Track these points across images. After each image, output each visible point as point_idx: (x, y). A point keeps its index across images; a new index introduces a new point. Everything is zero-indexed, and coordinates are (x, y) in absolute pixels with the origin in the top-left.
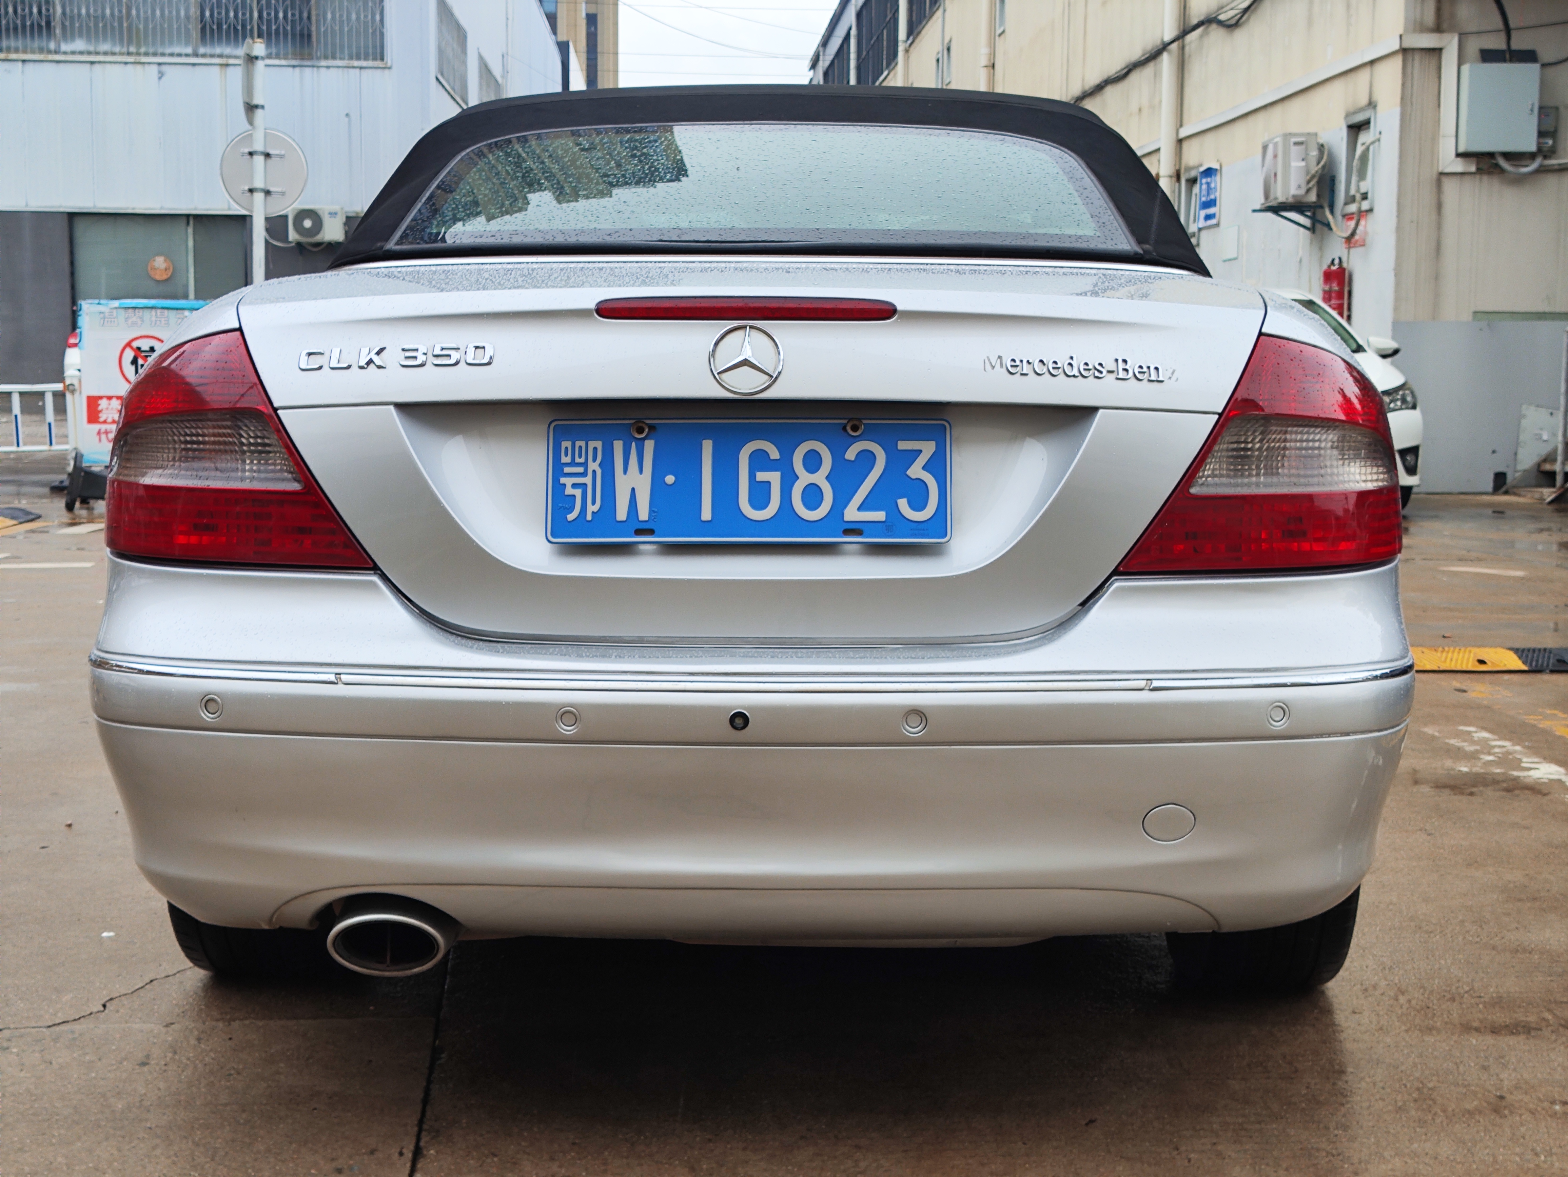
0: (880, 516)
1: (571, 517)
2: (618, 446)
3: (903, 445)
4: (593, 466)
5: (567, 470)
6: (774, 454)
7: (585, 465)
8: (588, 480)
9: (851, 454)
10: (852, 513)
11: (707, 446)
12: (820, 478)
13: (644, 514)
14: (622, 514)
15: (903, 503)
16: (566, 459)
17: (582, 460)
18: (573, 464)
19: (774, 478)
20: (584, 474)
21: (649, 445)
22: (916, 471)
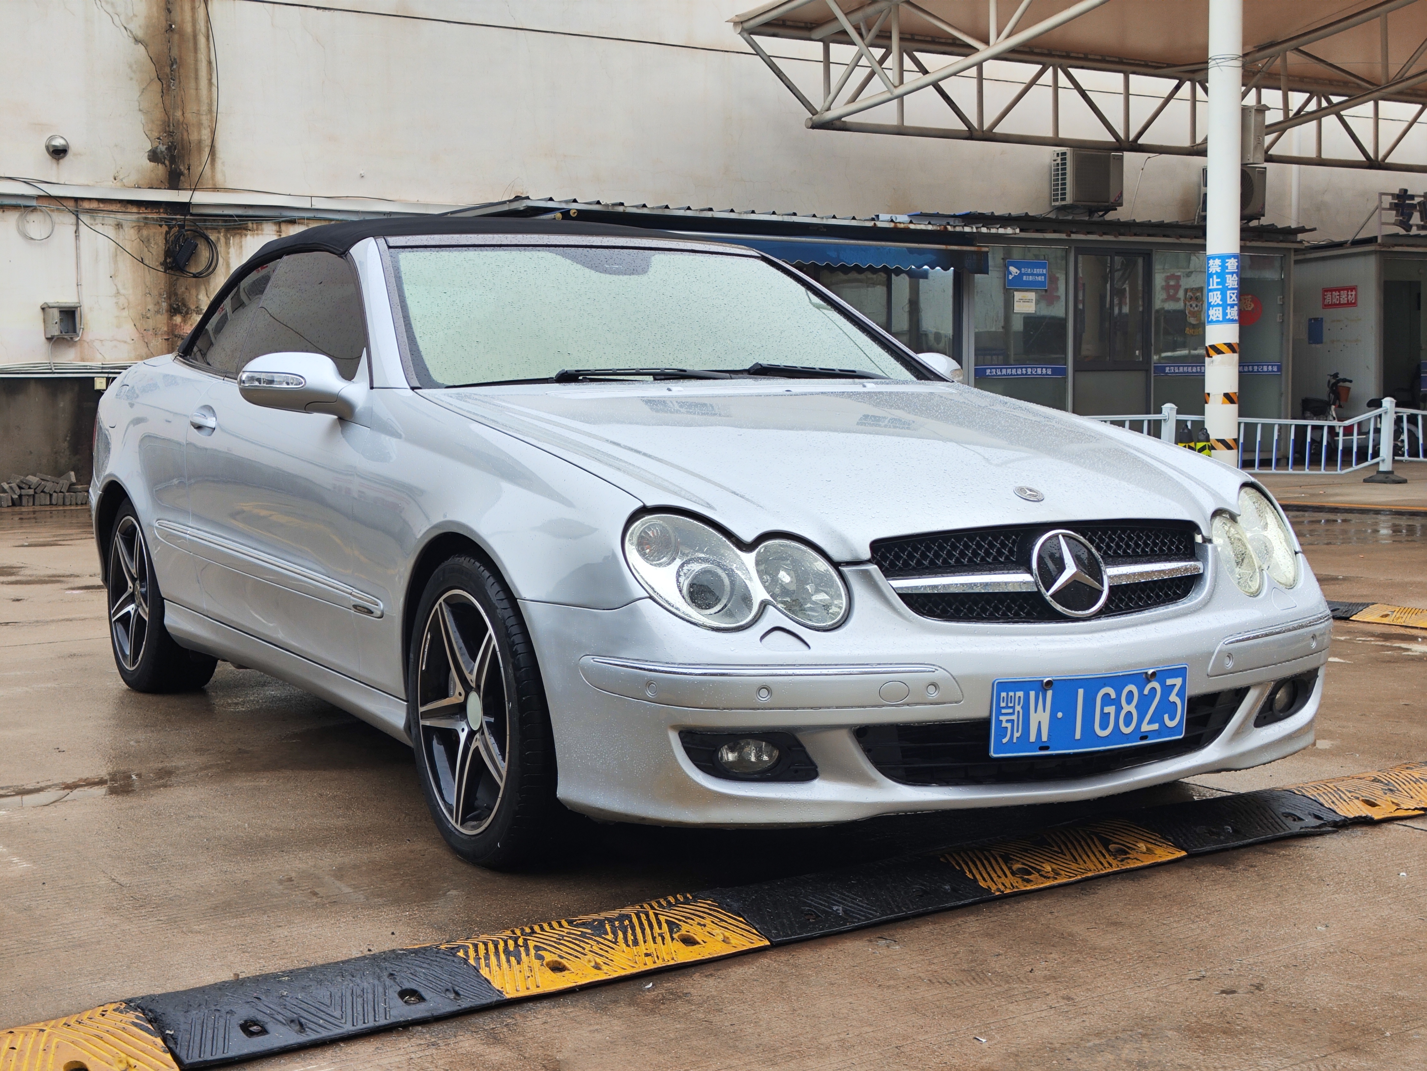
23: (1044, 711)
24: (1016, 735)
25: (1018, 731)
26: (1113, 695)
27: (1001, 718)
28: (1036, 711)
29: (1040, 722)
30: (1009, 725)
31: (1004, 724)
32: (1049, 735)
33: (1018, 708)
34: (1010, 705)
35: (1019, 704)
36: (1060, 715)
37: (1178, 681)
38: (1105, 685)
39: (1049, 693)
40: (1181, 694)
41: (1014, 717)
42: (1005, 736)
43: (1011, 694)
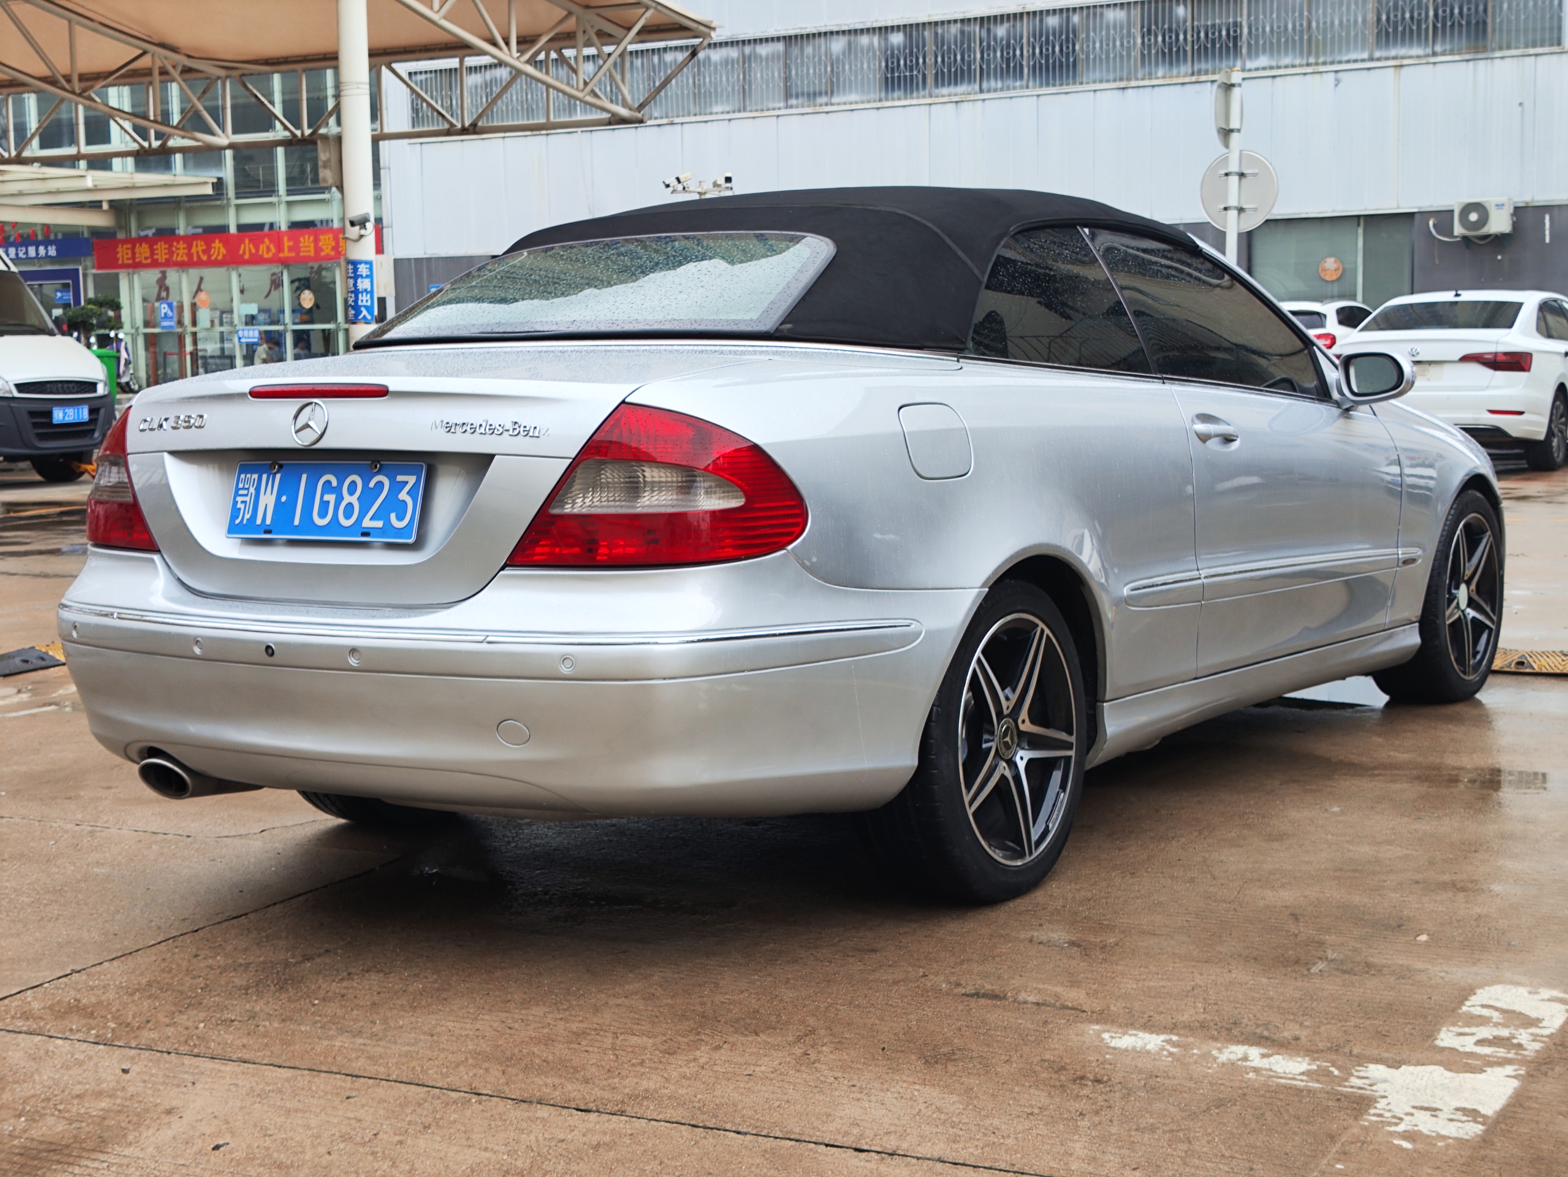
0: (379, 524)
1: (237, 521)
2: (265, 476)
3: (400, 478)
4: (252, 490)
5: (241, 492)
6: (335, 483)
7: (248, 489)
8: (247, 499)
9: (372, 484)
10: (367, 523)
11: (304, 477)
12: (354, 499)
13: (268, 522)
14: (259, 522)
15: (393, 516)
16: (241, 486)
17: (247, 486)
18: (243, 489)
19: (331, 498)
20: (246, 495)
21: (278, 476)
22: (403, 496)
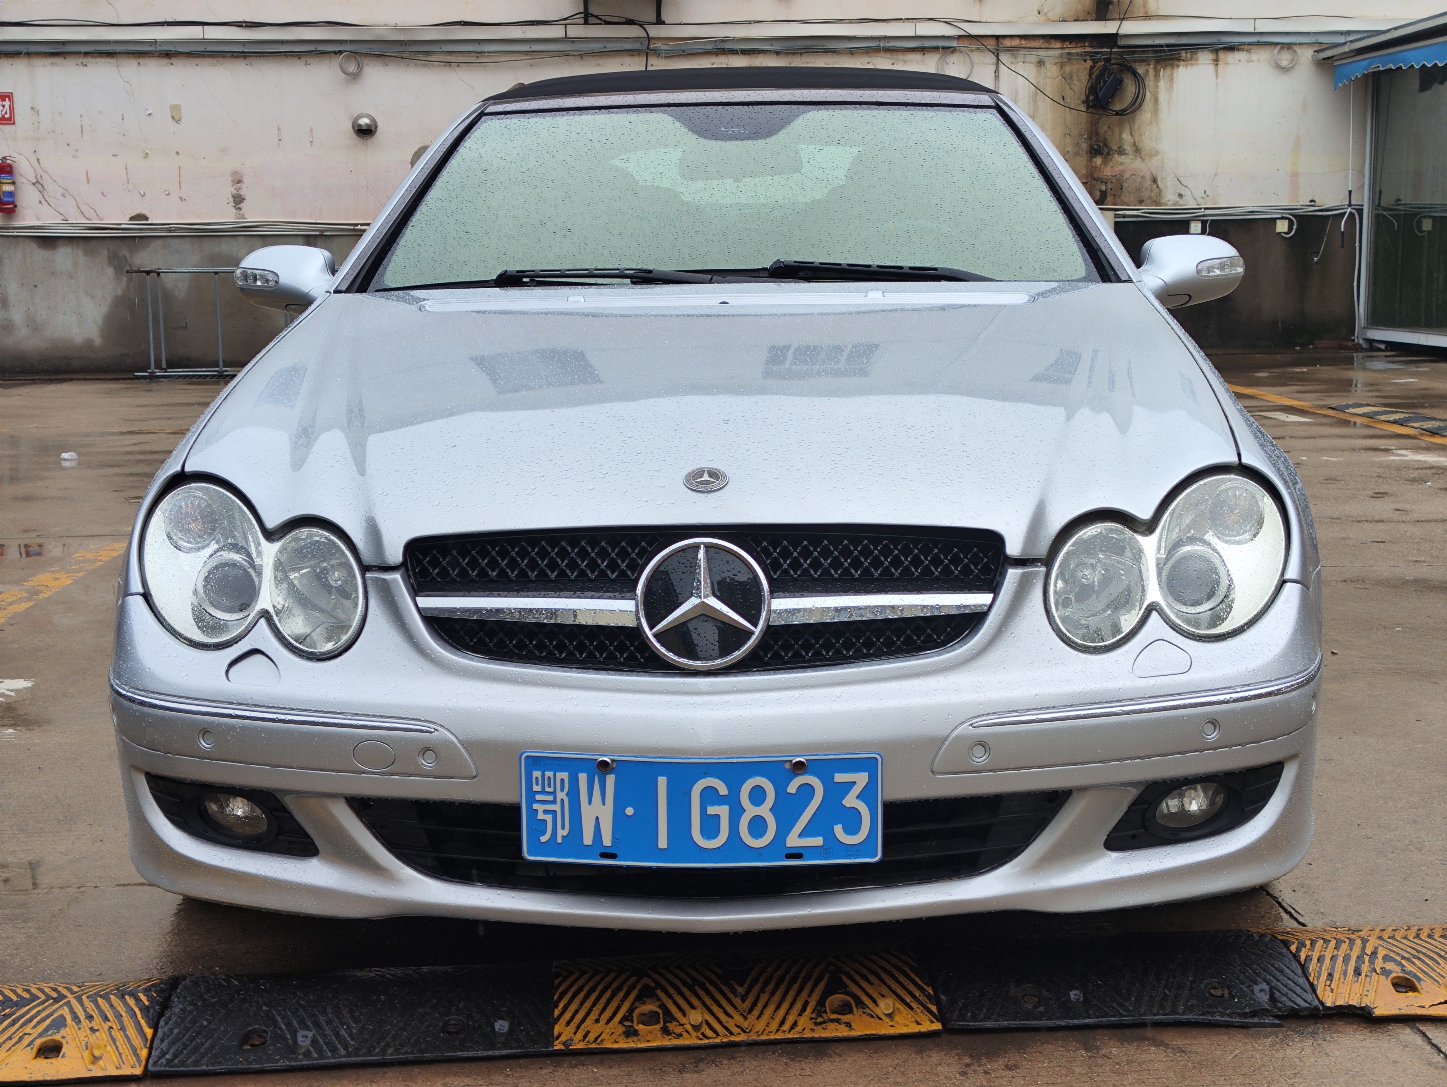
23: (604, 803)
24: (561, 833)
25: (563, 828)
26: (723, 790)
27: (535, 806)
28: (590, 803)
29: (597, 818)
30: (549, 818)
31: (541, 816)
32: (614, 838)
33: (561, 795)
34: (547, 789)
35: (562, 790)
36: (630, 811)
37: (861, 779)
38: (706, 775)
39: (611, 779)
40: (867, 794)
41: (557, 808)
42: (544, 833)
43: (549, 774)
